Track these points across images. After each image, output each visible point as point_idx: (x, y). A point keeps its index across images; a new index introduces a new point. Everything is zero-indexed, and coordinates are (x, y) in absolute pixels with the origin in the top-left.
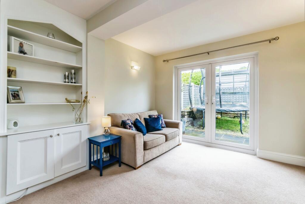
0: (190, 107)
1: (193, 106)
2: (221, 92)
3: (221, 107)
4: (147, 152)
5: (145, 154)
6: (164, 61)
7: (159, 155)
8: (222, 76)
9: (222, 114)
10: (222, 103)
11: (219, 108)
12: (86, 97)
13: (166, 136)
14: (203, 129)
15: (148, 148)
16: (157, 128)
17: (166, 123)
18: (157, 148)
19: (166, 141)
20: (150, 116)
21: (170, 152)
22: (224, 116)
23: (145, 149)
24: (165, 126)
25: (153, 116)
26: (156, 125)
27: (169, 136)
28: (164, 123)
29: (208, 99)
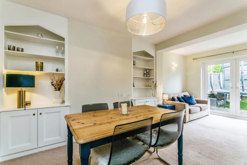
0: (211, 90)
1: (214, 90)
2: (243, 79)
3: (243, 91)
4: (191, 115)
5: (190, 116)
6: (194, 59)
7: (196, 118)
8: (244, 65)
9: (243, 98)
10: (244, 88)
11: (241, 91)
12: (156, 84)
13: (200, 107)
14: (224, 108)
15: (191, 113)
16: (192, 103)
17: (196, 100)
18: (196, 114)
19: (201, 110)
20: (184, 96)
21: (203, 118)
22: (245, 99)
23: (190, 113)
24: (196, 102)
25: (187, 96)
26: (191, 101)
27: (202, 108)
28: (195, 100)
29: (233, 85)
